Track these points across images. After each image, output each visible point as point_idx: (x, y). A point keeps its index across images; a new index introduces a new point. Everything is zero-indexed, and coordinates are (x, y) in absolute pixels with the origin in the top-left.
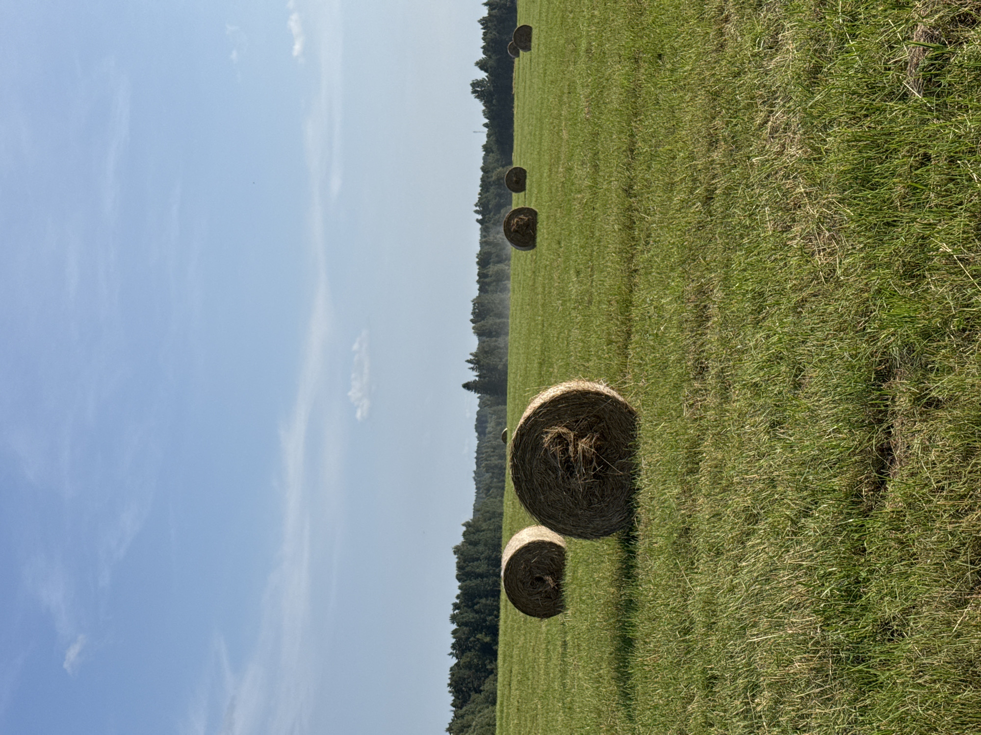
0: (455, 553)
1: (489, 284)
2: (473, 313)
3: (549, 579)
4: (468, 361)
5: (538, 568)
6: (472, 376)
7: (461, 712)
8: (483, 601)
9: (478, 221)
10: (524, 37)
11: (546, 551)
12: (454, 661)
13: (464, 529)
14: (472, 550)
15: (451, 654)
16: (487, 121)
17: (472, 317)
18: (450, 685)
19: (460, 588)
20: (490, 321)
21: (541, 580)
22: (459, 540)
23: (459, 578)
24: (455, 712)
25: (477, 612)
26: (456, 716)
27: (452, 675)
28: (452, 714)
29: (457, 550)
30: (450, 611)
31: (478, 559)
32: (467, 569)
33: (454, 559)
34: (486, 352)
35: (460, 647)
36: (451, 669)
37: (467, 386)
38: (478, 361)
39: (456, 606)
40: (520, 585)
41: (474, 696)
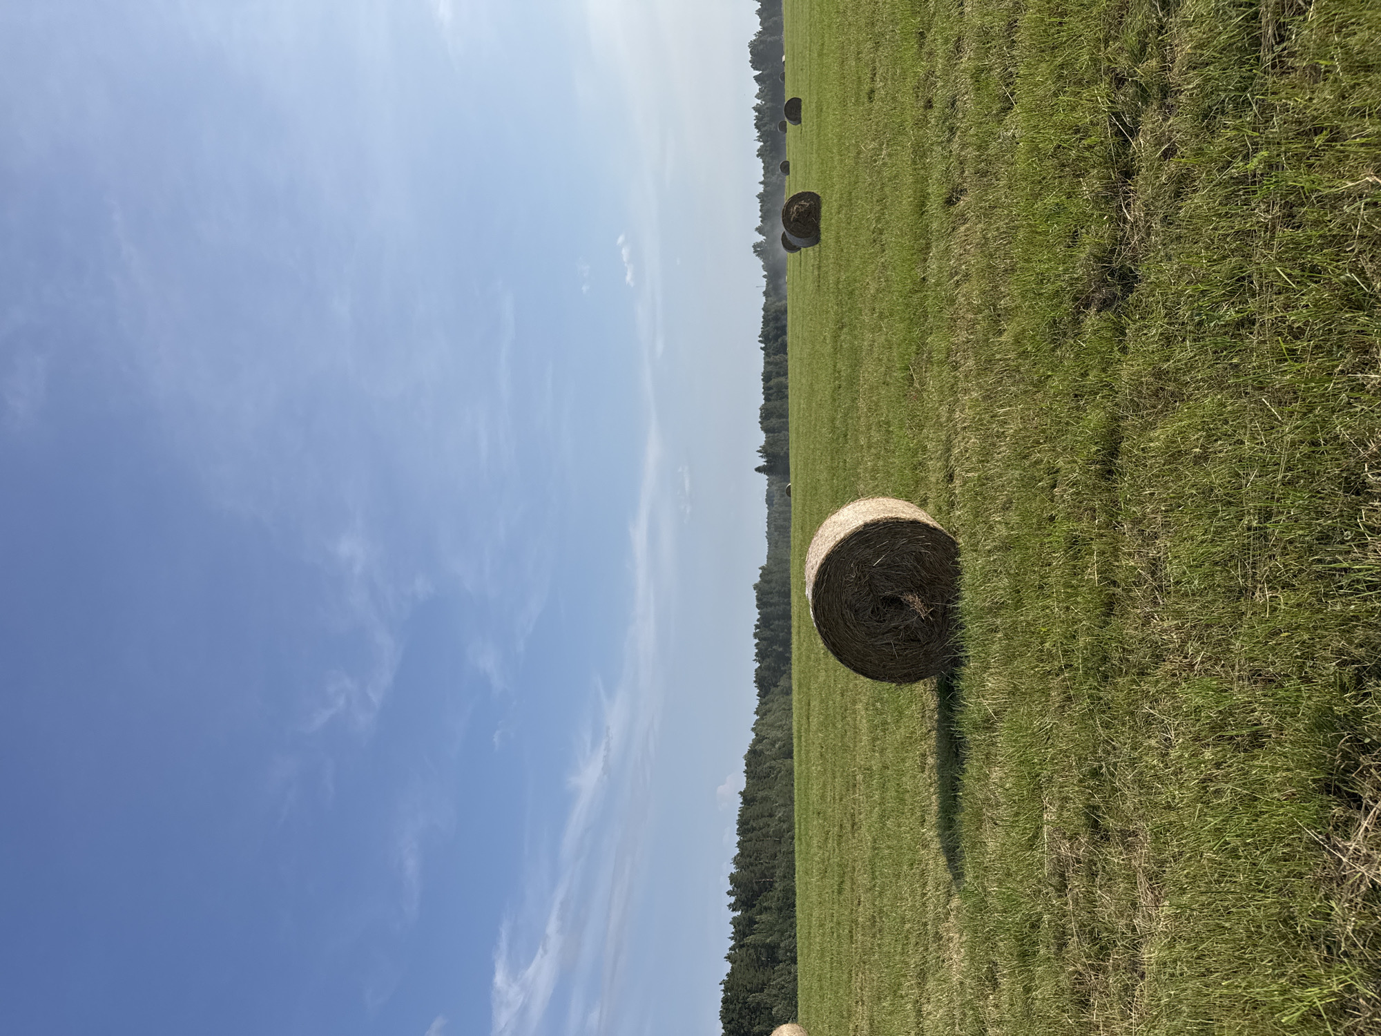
0: (755, 589)
1: (771, 395)
2: (761, 417)
3: (915, 601)
4: (758, 451)
5: (888, 578)
6: (762, 462)
7: (764, 700)
8: (777, 622)
9: (761, 348)
10: (794, 110)
11: (905, 541)
12: (758, 665)
13: (760, 571)
14: (766, 587)
15: (755, 660)
16: (766, 273)
17: (760, 420)
18: (755, 682)
19: (759, 614)
20: (774, 422)
21: (895, 602)
22: (758, 580)
23: (758, 607)
24: (760, 700)
25: (772, 630)
26: (761, 703)
27: (757, 675)
28: (758, 702)
29: (756, 587)
30: (753, 630)
31: (771, 593)
32: (764, 600)
33: (754, 593)
34: (771, 445)
35: (761, 655)
36: (756, 670)
37: (758, 470)
38: (765, 451)
39: (757, 627)
40: (849, 615)
41: (773, 689)
